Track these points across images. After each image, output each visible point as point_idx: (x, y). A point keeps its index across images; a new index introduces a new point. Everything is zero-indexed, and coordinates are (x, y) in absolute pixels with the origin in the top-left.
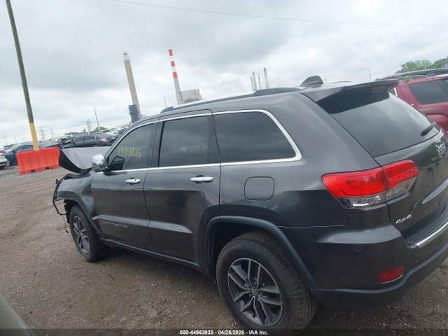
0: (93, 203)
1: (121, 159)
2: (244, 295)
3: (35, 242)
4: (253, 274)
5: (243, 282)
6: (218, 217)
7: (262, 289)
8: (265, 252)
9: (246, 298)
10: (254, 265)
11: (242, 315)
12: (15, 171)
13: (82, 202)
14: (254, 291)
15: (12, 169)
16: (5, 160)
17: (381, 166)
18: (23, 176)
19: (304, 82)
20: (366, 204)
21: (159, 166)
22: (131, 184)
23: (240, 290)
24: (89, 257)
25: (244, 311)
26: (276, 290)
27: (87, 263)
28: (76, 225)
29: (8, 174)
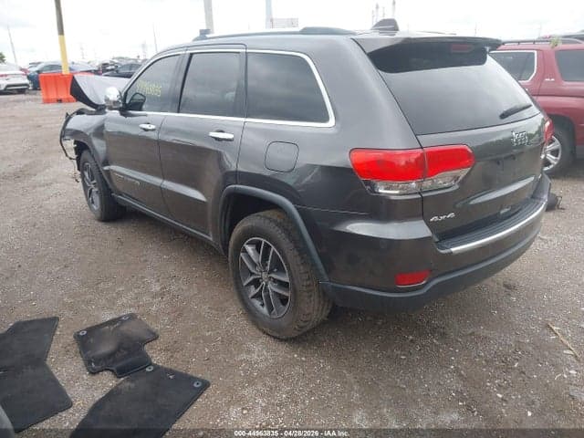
0: (104, 148)
1: (142, 98)
2: (255, 280)
3: (43, 189)
4: (265, 258)
5: (255, 265)
6: (233, 186)
7: (273, 275)
8: (279, 235)
9: (256, 283)
10: (267, 248)
11: (250, 301)
12: (38, 97)
13: (92, 146)
14: (264, 275)
15: (35, 94)
16: (27, 81)
17: (422, 148)
18: (47, 106)
19: (376, 25)
20: (397, 192)
21: (178, 112)
22: (146, 130)
23: (252, 274)
24: (99, 215)
25: (253, 297)
26: (286, 279)
27: (96, 222)
28: (86, 174)
29: (28, 100)
